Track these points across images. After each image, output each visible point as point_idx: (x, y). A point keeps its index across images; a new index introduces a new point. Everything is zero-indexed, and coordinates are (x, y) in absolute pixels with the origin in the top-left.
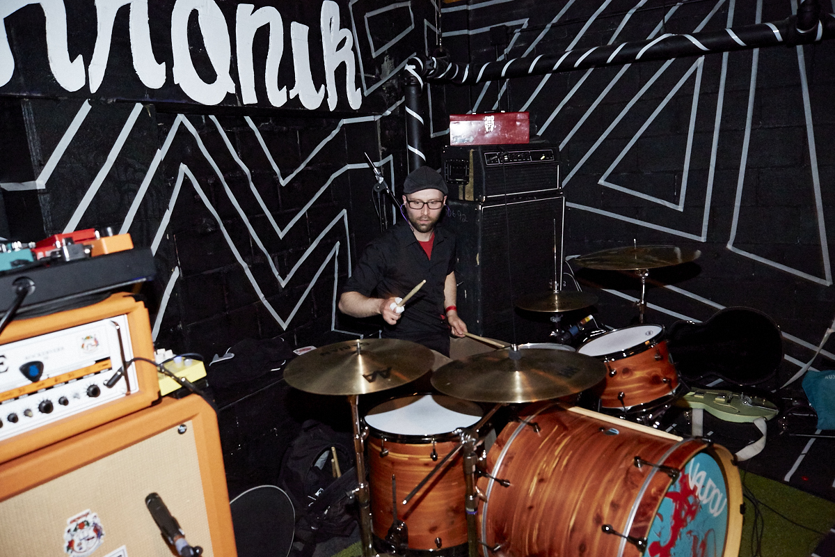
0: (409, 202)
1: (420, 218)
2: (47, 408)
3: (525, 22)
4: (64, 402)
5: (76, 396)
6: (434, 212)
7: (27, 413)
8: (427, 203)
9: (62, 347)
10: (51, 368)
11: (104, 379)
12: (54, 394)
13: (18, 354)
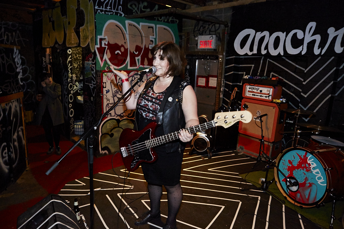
5: (264, 96)
9: (265, 90)
10: (263, 92)
11: (267, 96)
12: (262, 95)
13: (261, 89)
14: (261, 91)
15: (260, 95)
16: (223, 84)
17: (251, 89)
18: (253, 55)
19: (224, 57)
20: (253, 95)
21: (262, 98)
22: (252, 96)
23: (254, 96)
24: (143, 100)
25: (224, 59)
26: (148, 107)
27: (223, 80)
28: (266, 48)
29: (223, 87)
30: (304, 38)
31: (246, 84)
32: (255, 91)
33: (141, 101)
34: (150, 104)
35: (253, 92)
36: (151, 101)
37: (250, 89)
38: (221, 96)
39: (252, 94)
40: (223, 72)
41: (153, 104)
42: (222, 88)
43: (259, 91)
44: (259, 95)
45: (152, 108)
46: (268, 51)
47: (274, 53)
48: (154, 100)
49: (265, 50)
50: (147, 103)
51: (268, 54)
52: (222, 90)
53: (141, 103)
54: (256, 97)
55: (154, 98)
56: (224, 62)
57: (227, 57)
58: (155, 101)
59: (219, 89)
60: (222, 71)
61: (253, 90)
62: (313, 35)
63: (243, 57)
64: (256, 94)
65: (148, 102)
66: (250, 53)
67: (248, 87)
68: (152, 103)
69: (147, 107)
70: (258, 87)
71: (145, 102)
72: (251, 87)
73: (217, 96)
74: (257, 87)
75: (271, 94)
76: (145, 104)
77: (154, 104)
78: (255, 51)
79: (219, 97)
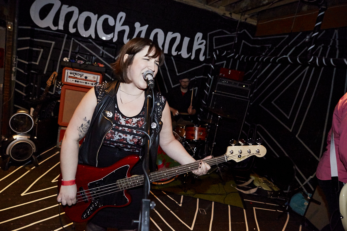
0: (181, 81)
1: (184, 85)
2: (86, 83)
3: (270, 45)
4: (88, 83)
5: (90, 84)
6: (187, 84)
7: (84, 83)
8: (186, 82)
9: (91, 77)
10: (88, 78)
11: (94, 83)
12: (87, 82)
13: (85, 75)
14: (86, 77)
15: (85, 82)
16: (15, 62)
17: (73, 74)
18: (58, 30)
19: (16, 25)
20: (76, 81)
21: (87, 85)
22: (74, 82)
23: (77, 83)
24: (116, 134)
25: (16, 29)
26: (127, 141)
27: (15, 56)
28: (75, 26)
29: (15, 66)
30: (115, 26)
31: (66, 68)
32: (79, 77)
33: (113, 135)
34: (129, 137)
35: (76, 78)
36: (131, 133)
37: (71, 74)
38: (13, 78)
39: (74, 80)
40: (15, 45)
41: (134, 138)
42: (14, 68)
43: (83, 77)
44: (83, 81)
45: (133, 142)
46: (77, 30)
47: (84, 34)
48: (135, 132)
49: (74, 28)
50: (123, 136)
51: (77, 34)
52: (13, 70)
53: (113, 138)
54: (79, 83)
55: (134, 128)
56: (16, 31)
57: (19, 25)
58: (137, 133)
59: (9, 69)
60: (13, 44)
61: (76, 76)
62: (123, 25)
63: (44, 30)
64: (79, 81)
65: (126, 136)
66: (54, 28)
67: (68, 72)
68: (132, 136)
69: (125, 142)
70: (82, 73)
71: (120, 136)
72: (73, 72)
73: (5, 79)
74: (80, 73)
75: (98, 81)
76: (120, 138)
77: (136, 137)
78: (61, 27)
79: (9, 79)
